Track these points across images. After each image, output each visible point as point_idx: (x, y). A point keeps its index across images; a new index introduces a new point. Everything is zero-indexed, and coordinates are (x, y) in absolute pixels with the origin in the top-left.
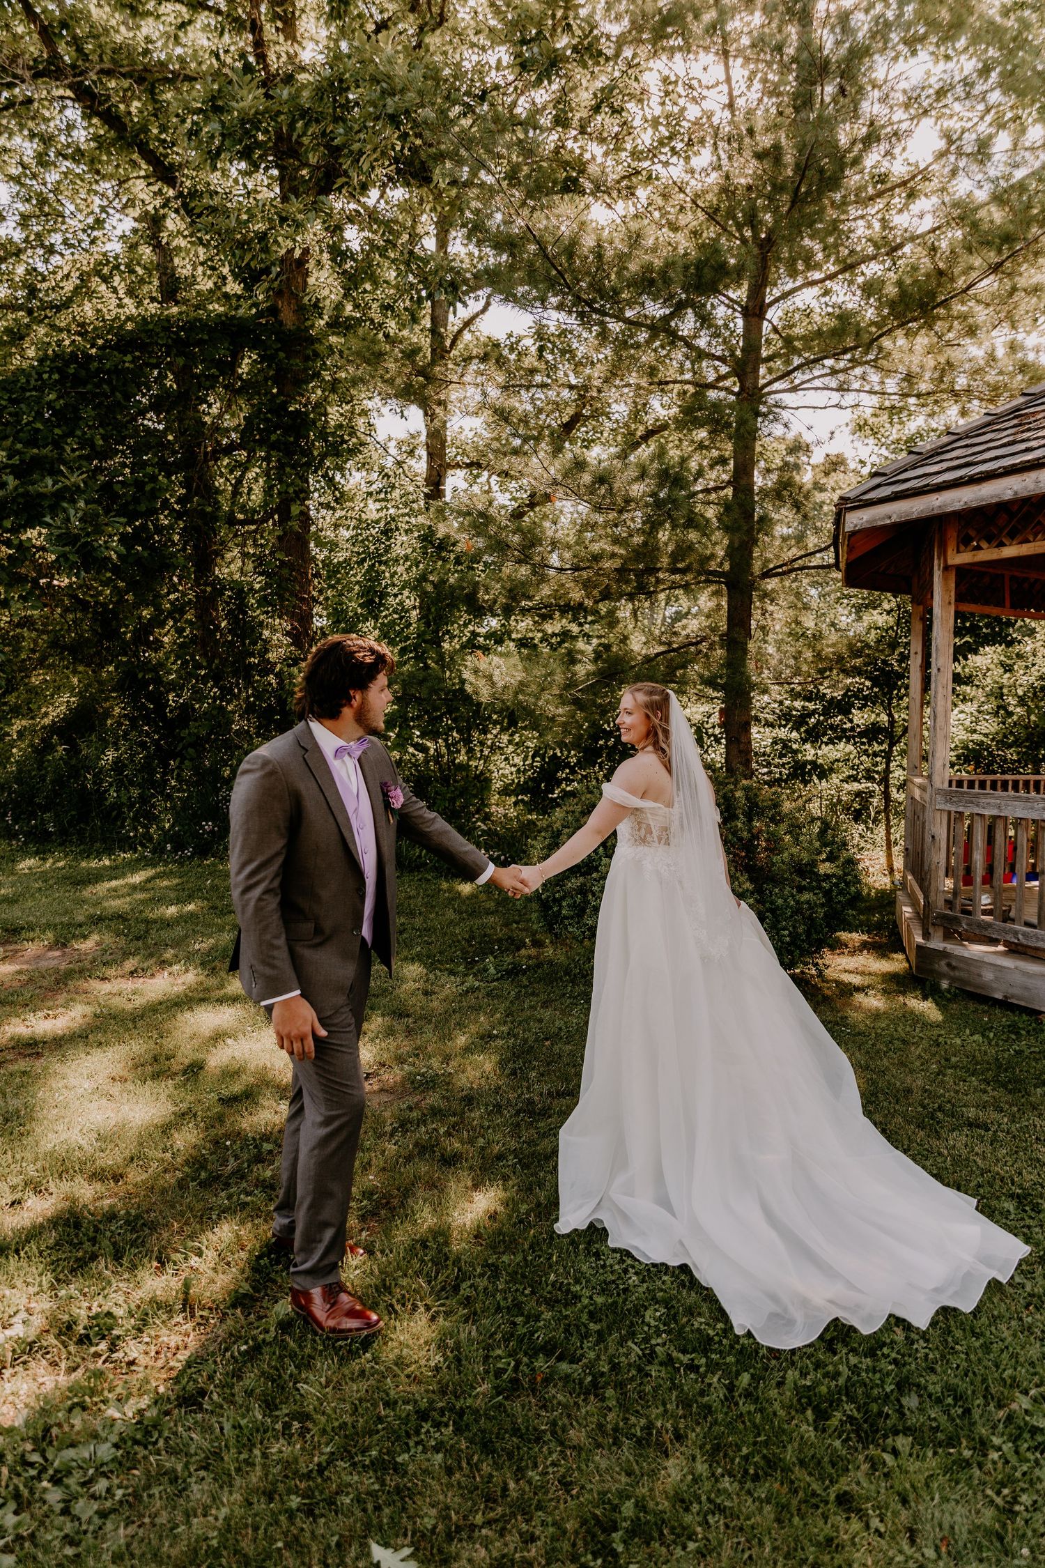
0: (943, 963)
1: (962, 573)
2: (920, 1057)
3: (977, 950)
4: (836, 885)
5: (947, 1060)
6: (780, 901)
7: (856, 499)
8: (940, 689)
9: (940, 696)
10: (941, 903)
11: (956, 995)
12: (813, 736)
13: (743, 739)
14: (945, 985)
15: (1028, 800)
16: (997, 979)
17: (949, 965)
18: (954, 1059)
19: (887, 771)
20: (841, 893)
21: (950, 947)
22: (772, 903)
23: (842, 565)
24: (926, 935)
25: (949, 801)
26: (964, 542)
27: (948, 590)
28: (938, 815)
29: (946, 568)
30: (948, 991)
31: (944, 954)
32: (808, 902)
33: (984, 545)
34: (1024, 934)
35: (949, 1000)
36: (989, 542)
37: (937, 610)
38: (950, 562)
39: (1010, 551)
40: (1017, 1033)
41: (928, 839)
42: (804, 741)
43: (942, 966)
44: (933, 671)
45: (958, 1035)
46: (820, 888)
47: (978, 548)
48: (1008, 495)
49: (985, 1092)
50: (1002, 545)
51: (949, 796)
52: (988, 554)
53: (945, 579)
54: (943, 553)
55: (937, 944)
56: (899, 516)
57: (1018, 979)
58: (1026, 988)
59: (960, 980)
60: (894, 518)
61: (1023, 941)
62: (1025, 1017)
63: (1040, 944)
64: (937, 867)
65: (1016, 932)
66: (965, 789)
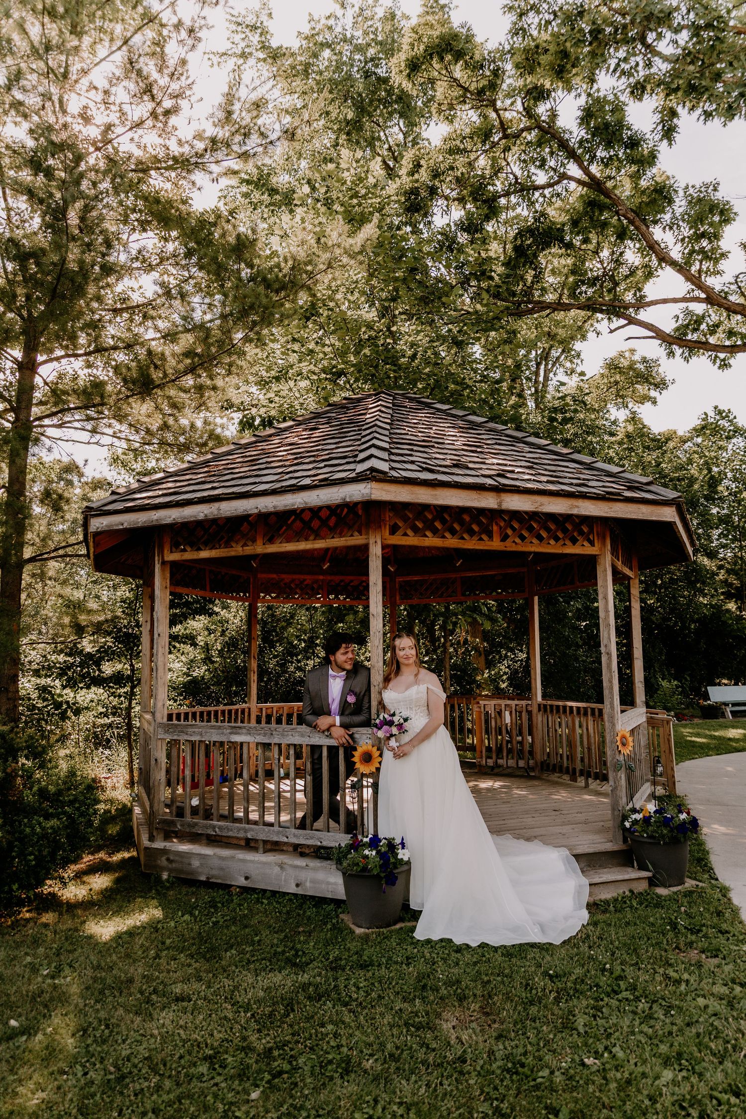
0: (164, 858)
1: (174, 565)
2: (142, 946)
5: (163, 943)
6: (28, 830)
7: (97, 509)
8: (160, 649)
9: (160, 654)
10: (162, 811)
11: (173, 883)
12: (71, 684)
13: (12, 689)
14: (165, 876)
15: (219, 728)
17: (168, 859)
18: (168, 941)
19: (130, 708)
21: (167, 845)
22: (21, 832)
23: (92, 555)
24: (151, 838)
25: (166, 732)
26: (175, 547)
27: (164, 578)
28: (159, 742)
29: (164, 563)
30: (168, 880)
31: (164, 851)
32: (52, 828)
33: (188, 549)
34: (220, 828)
36: (191, 547)
37: (157, 592)
38: (166, 559)
39: (204, 554)
40: (215, 907)
41: (153, 762)
42: (64, 687)
43: (163, 862)
44: (156, 636)
45: (172, 919)
47: (184, 550)
48: (201, 517)
49: (189, 965)
50: (199, 549)
51: (167, 728)
52: (190, 555)
53: (163, 570)
54: (161, 553)
55: (159, 844)
56: (129, 524)
57: (216, 862)
58: (222, 869)
59: (175, 870)
60: (126, 525)
61: (219, 833)
62: (221, 892)
63: (230, 834)
64: (159, 784)
65: (214, 827)
66: (175, 722)
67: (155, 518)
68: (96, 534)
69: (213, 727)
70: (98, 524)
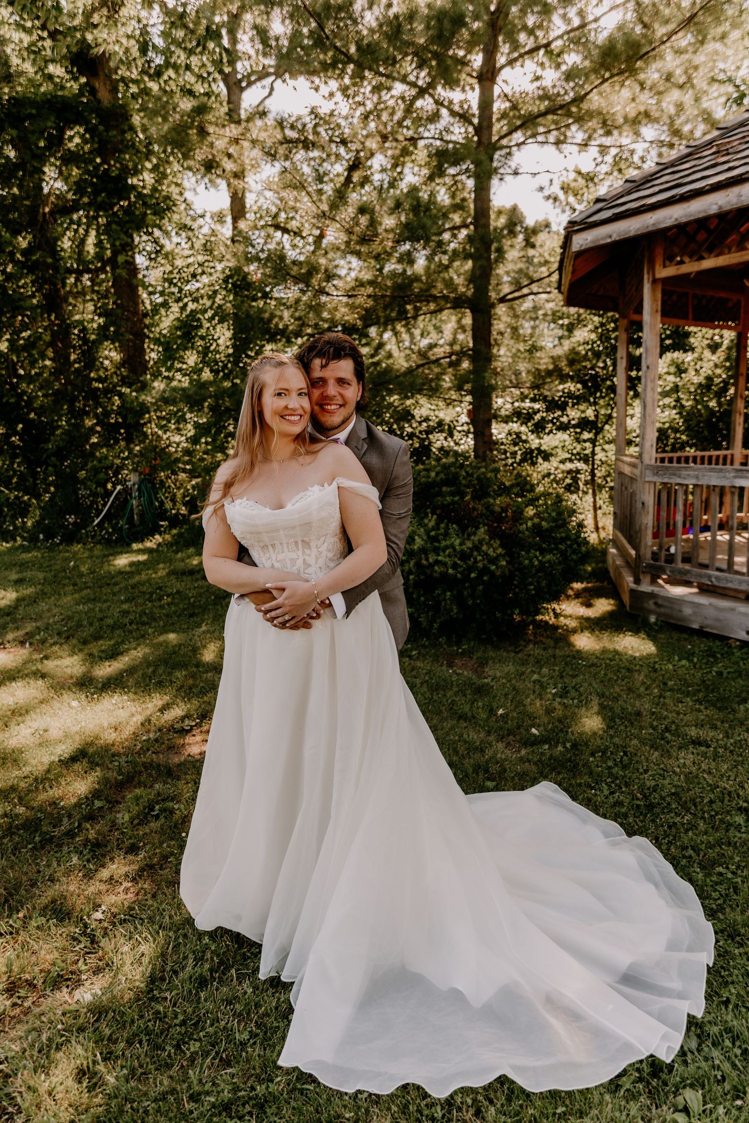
0: (652, 602)
1: (666, 282)
3: (678, 591)
4: (570, 546)
5: (665, 684)
6: (527, 562)
7: (582, 222)
8: (649, 383)
9: (649, 389)
10: (649, 555)
11: (663, 628)
13: (487, 433)
14: (653, 620)
15: (721, 470)
16: (695, 613)
17: (656, 604)
20: (574, 552)
21: (656, 589)
22: (520, 563)
23: (565, 288)
24: (637, 581)
25: (656, 474)
26: (669, 259)
27: (654, 300)
28: (647, 485)
29: (655, 281)
30: (657, 624)
31: (652, 595)
32: (549, 561)
33: (686, 259)
34: (717, 578)
35: (657, 631)
36: (691, 257)
37: (647, 317)
38: (657, 276)
39: (708, 263)
40: (714, 656)
41: (639, 505)
43: (650, 605)
44: (644, 369)
45: (669, 661)
46: (557, 549)
47: (681, 262)
48: (714, 210)
50: (701, 258)
51: (656, 471)
52: (689, 267)
53: (653, 290)
54: (652, 269)
55: (645, 587)
56: (619, 235)
57: (712, 613)
58: (718, 620)
59: (665, 615)
60: (615, 237)
61: (716, 583)
62: (718, 643)
63: (730, 585)
64: (646, 528)
65: (709, 577)
66: (666, 464)
67: (652, 221)
68: (580, 254)
69: (711, 470)
70: (581, 241)
